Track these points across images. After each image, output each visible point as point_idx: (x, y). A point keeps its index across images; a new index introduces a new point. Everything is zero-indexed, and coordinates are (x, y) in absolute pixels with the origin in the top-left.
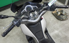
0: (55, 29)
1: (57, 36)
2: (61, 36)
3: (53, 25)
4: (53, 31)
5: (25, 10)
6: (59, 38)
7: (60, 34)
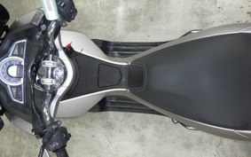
0: (109, 8)
1: (133, 16)
2: (140, 7)
3: (96, 4)
4: (112, 19)
5: (12, 87)
6: (142, 17)
7: (132, 5)
